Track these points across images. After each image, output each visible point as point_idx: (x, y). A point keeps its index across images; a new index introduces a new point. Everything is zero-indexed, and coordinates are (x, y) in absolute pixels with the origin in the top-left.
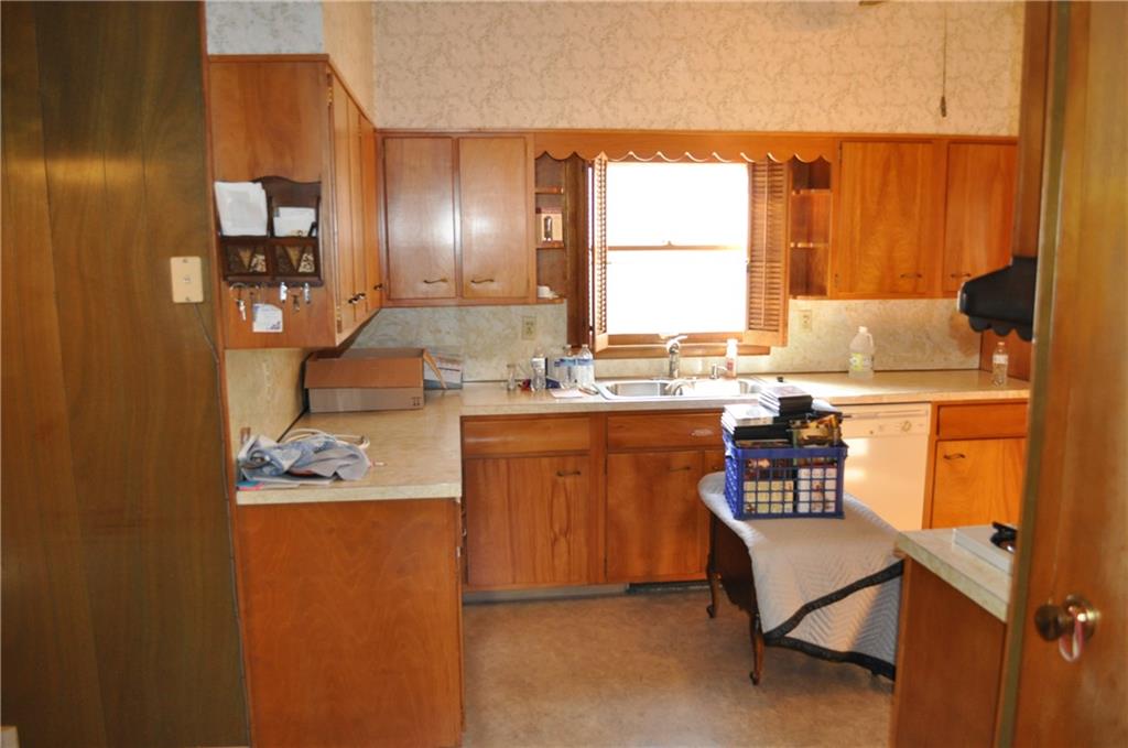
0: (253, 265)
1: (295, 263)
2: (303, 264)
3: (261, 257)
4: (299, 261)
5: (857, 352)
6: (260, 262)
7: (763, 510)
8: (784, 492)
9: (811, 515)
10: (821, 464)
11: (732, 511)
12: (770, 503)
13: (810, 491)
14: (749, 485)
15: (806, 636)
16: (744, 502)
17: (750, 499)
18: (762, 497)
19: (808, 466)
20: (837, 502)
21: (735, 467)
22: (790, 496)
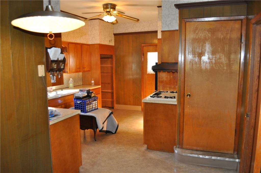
0: (54, 67)
1: (60, 66)
3: (56, 65)
5: (70, 83)
7: (89, 111)
8: (91, 106)
9: (94, 110)
10: (95, 100)
11: (83, 112)
12: (89, 109)
13: (94, 105)
14: (87, 107)
15: (105, 129)
16: (86, 110)
17: (87, 109)
18: (89, 108)
19: (94, 101)
20: (97, 106)
21: (84, 104)
22: (92, 107)
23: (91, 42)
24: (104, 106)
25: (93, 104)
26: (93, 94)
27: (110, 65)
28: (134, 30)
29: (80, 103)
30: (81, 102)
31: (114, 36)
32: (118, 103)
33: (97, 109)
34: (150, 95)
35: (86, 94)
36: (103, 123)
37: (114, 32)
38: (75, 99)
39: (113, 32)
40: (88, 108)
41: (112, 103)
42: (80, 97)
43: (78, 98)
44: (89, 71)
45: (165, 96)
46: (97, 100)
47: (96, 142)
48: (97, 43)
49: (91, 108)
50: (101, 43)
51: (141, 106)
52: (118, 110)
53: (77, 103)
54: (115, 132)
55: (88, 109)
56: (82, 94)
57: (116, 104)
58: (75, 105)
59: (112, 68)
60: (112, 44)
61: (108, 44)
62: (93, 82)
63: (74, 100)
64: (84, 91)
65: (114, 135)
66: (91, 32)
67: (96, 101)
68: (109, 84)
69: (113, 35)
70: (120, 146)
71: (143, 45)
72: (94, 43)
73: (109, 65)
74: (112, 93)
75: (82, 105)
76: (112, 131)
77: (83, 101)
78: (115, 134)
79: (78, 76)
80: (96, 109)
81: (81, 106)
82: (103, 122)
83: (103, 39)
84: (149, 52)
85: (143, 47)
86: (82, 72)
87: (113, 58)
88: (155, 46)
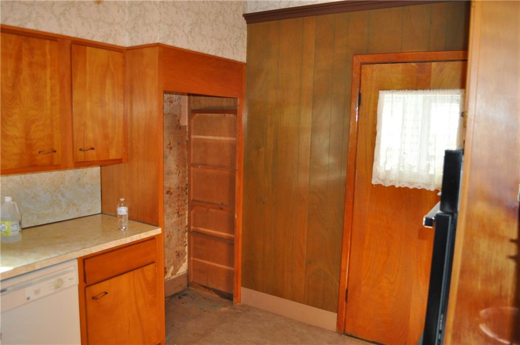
5: (5, 220)
23: (131, 39)
24: (203, 286)
27: (228, 139)
31: (247, 22)
32: (251, 284)
41: (230, 278)
48: (151, 42)
50: (170, 43)
51: (337, 312)
52: (247, 309)
57: (242, 286)
68: (221, 209)
71: (361, 58)
74: (231, 243)
83: (187, 29)
84: (385, 92)
85: (361, 69)
86: (101, 166)
87: (236, 110)
88: (414, 64)
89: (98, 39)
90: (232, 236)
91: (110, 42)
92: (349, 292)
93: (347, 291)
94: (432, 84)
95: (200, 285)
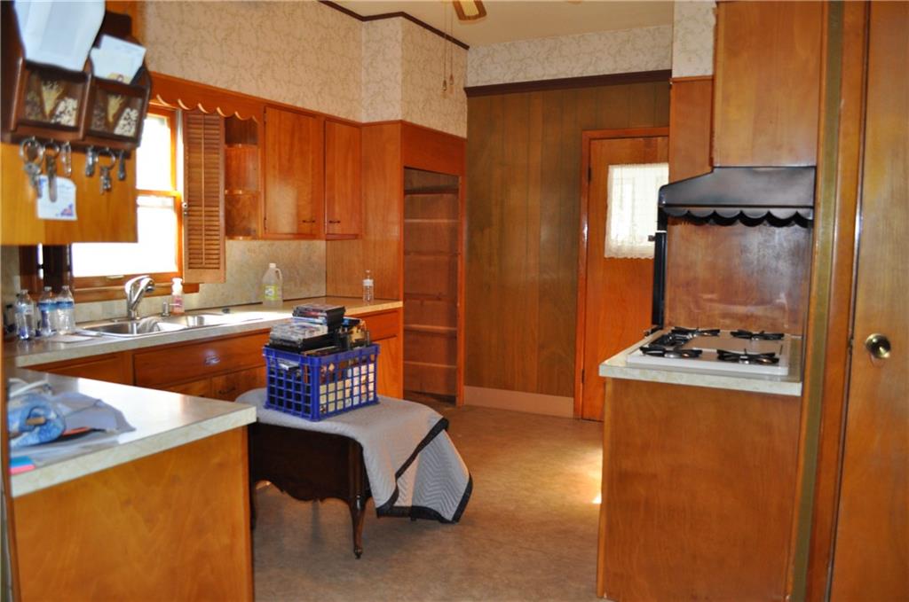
0: (57, 113)
1: (111, 119)
2: (122, 122)
3: (71, 104)
4: (118, 116)
6: (68, 110)
7: (331, 409)
8: (344, 389)
9: (360, 405)
10: (366, 362)
11: (303, 417)
12: (336, 401)
13: (360, 386)
14: (323, 389)
15: (405, 501)
16: (319, 405)
17: (323, 400)
18: (332, 398)
19: (358, 364)
20: (375, 391)
21: (310, 374)
22: (348, 391)
23: (368, 115)
24: (416, 392)
25: (352, 377)
26: (355, 329)
27: (446, 221)
28: (554, 72)
29: (293, 370)
30: (295, 364)
31: (468, 96)
32: (475, 379)
33: (376, 401)
34: (641, 344)
35: (324, 330)
36: (398, 475)
37: (465, 81)
38: (268, 353)
39: (462, 82)
40: (327, 395)
41: (451, 376)
42: (294, 342)
43: (284, 348)
44: (356, 236)
45: (719, 352)
46: (374, 362)
47: (358, 562)
48: (392, 118)
49: (344, 399)
50: (408, 120)
51: (574, 396)
52: (472, 408)
53: (279, 371)
54: (457, 518)
55: (327, 403)
56: (304, 327)
57: (465, 384)
58: (272, 381)
59: (454, 232)
60: (460, 129)
61: (439, 129)
62: (368, 282)
63: (264, 355)
64: (313, 313)
65: (449, 528)
66: (370, 69)
67: (371, 367)
68: (439, 299)
69: (463, 92)
70: (475, 593)
71: (590, 134)
72: (378, 119)
73: (442, 218)
74: (452, 338)
75: (299, 379)
76: (440, 511)
77: (303, 360)
78: (456, 526)
79: (310, 258)
80: (368, 403)
81: (297, 387)
82: (399, 467)
83: (421, 107)
84: (614, 166)
85: (590, 144)
86: (327, 240)
87: (458, 190)
88: (641, 139)
89: (342, 116)
90: (452, 329)
91: (351, 118)
92: (586, 372)
93: (583, 372)
94: (659, 156)
95: (413, 392)
